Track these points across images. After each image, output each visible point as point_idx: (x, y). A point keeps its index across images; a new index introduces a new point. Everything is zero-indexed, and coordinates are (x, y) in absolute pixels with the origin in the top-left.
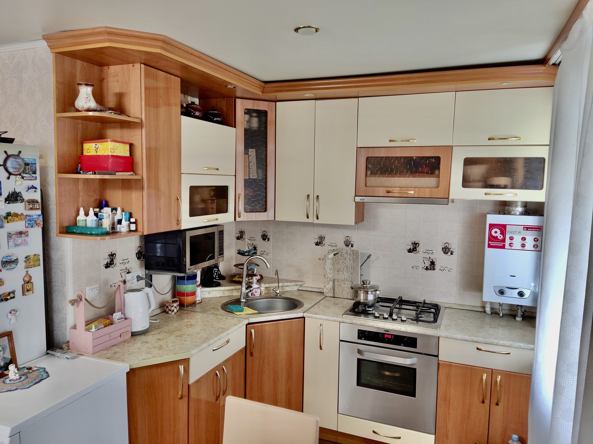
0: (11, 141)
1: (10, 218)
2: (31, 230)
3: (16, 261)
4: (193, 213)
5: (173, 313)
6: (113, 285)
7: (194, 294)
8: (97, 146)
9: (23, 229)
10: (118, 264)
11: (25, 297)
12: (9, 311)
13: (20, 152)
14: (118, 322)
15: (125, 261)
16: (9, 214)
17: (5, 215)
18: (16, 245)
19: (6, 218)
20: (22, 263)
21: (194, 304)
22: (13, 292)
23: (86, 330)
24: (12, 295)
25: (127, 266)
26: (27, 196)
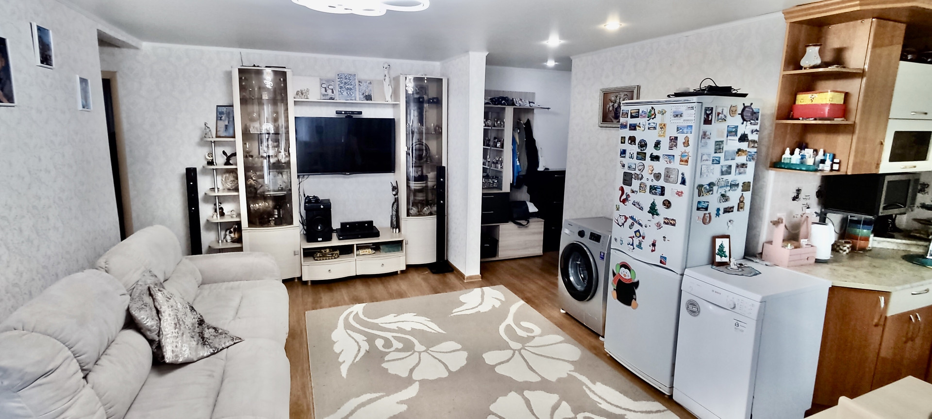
0: (744, 95)
1: (740, 152)
2: (749, 163)
3: (737, 185)
4: (893, 158)
5: (845, 253)
6: (795, 216)
7: (867, 239)
8: (813, 97)
9: (744, 162)
10: (802, 199)
11: (739, 212)
12: (729, 220)
13: (752, 104)
14: (806, 247)
15: (807, 197)
16: (739, 150)
17: (737, 150)
18: (740, 173)
19: (737, 153)
20: (740, 187)
21: (864, 249)
22: (733, 207)
23: (783, 247)
24: (732, 210)
25: (808, 202)
26: (751, 137)
